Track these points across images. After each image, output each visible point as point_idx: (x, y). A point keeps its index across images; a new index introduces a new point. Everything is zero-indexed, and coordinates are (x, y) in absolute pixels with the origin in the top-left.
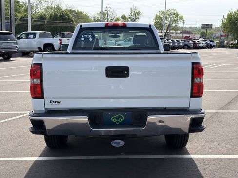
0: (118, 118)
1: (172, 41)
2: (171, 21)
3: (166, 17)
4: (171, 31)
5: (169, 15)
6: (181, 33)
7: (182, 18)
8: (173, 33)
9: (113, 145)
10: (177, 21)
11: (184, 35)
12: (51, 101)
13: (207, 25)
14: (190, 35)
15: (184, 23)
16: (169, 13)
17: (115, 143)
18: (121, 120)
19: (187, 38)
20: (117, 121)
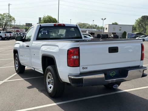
0: (112, 74)
1: (16, 33)
2: (7, 20)
3: (3, 18)
4: (8, 27)
5: (5, 17)
6: (13, 28)
7: (14, 19)
8: (8, 28)
9: (114, 87)
10: (11, 21)
11: (16, 30)
12: (83, 68)
13: (29, 24)
14: (19, 30)
15: (15, 22)
16: (5, 15)
17: (114, 86)
18: (114, 74)
19: (17, 31)
20: (112, 76)
